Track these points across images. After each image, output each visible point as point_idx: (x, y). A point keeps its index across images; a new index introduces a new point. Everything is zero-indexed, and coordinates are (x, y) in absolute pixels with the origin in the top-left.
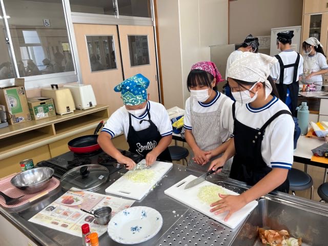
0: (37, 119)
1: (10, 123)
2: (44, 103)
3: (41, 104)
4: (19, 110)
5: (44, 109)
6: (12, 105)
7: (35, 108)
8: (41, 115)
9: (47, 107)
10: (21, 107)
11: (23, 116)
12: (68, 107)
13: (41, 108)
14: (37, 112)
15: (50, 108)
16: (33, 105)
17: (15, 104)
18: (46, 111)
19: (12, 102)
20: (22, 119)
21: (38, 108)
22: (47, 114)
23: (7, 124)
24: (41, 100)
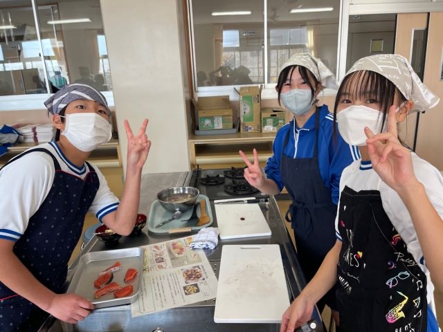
0: (263, 132)
1: (239, 130)
2: (275, 115)
3: (272, 116)
4: (250, 119)
5: (274, 122)
6: (245, 112)
7: (265, 119)
8: (269, 128)
9: (278, 120)
10: (252, 115)
11: (252, 127)
13: (270, 121)
14: (265, 124)
15: (280, 121)
16: (264, 115)
17: (247, 111)
18: (275, 124)
19: (245, 109)
20: (250, 128)
21: (268, 120)
22: (276, 128)
23: (235, 130)
24: (274, 111)
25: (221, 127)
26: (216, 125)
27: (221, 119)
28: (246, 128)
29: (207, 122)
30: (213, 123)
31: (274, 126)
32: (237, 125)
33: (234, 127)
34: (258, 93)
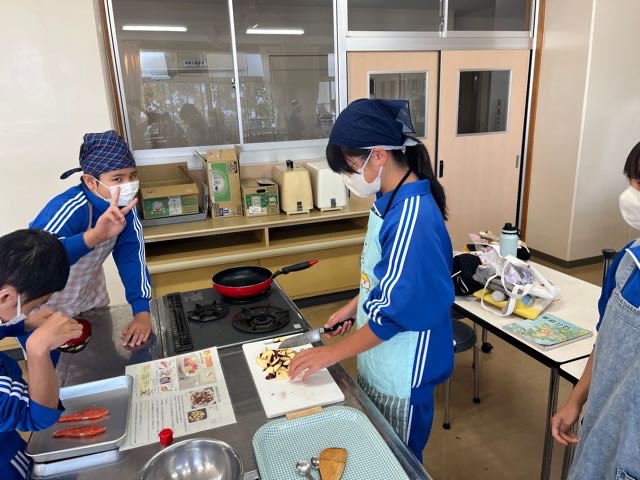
0: (248, 215)
1: (209, 214)
2: (264, 191)
3: (258, 191)
4: (226, 197)
5: (262, 200)
6: (217, 188)
7: (249, 197)
8: (255, 209)
9: (268, 198)
10: (228, 192)
11: (229, 208)
12: (299, 203)
13: (256, 199)
14: (250, 204)
15: (271, 199)
16: (246, 192)
17: (220, 186)
18: (264, 204)
19: (217, 183)
20: (227, 212)
21: (253, 198)
22: (265, 209)
23: (204, 215)
24: (261, 185)
25: (179, 211)
26: (171, 209)
27: (179, 200)
28: (221, 212)
29: (157, 205)
30: (167, 207)
31: (263, 206)
32: (205, 208)
33: (201, 211)
34: (235, 159)
